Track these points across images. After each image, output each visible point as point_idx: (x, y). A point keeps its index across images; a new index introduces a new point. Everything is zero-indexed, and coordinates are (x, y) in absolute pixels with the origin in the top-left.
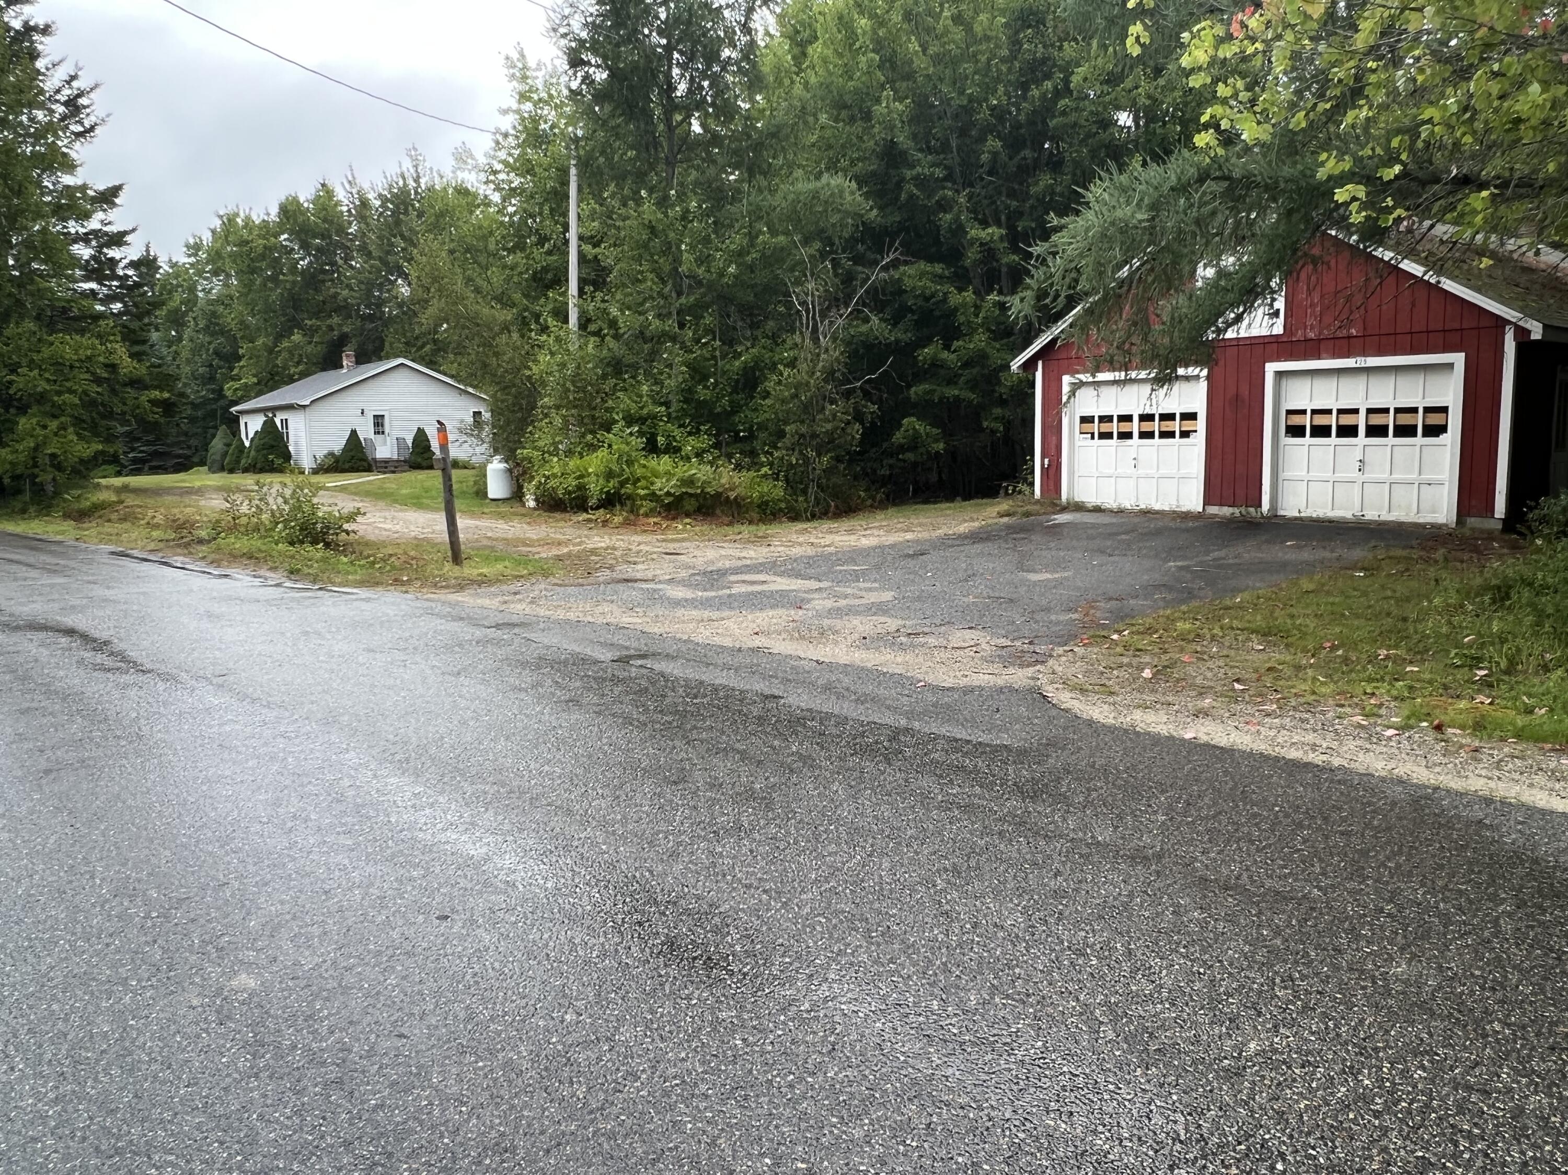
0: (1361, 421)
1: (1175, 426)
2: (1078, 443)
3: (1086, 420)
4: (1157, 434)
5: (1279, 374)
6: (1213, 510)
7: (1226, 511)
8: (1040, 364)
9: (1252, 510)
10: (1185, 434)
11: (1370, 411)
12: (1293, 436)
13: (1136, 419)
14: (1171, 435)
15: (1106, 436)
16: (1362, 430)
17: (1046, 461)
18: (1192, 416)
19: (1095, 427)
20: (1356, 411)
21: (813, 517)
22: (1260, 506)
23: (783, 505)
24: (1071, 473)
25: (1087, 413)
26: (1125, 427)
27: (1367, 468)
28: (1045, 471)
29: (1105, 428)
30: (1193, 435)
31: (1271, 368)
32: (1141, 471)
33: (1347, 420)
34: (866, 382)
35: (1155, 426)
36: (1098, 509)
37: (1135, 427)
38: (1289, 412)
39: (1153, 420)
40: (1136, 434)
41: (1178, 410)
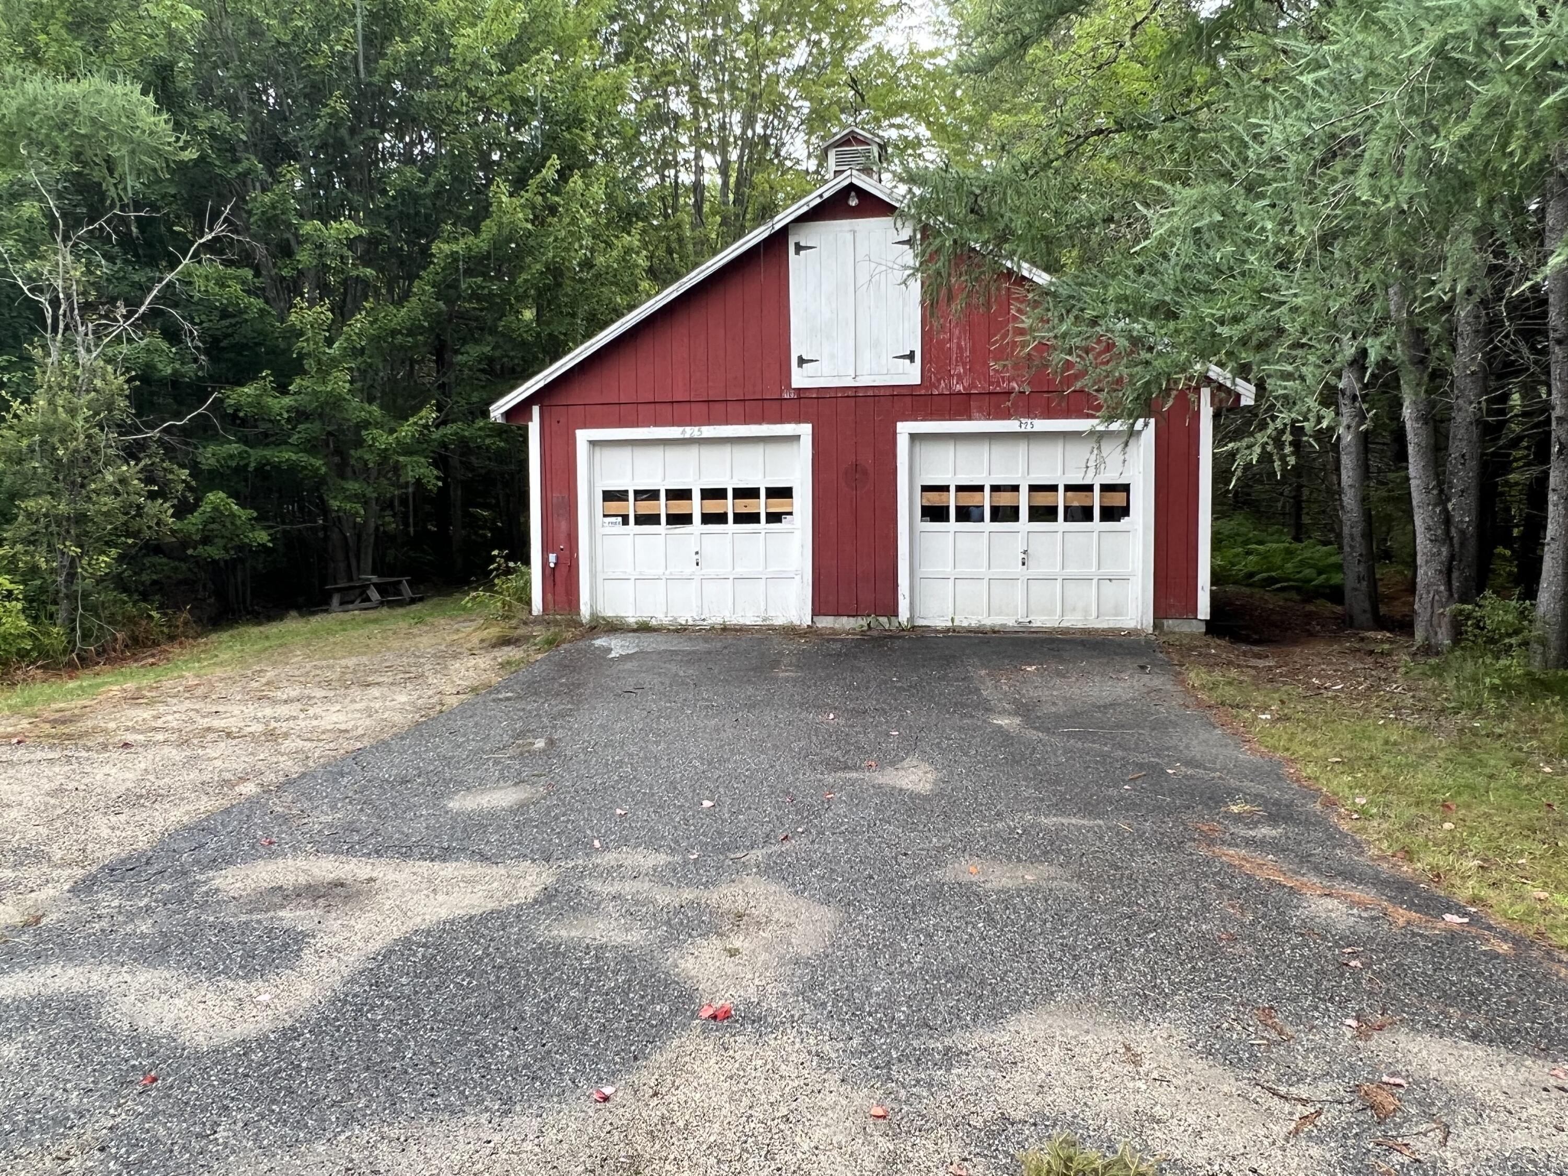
0: (1023, 501)
1: (761, 506)
2: (600, 531)
3: (609, 496)
4: (731, 517)
5: (914, 437)
6: (825, 622)
7: (846, 623)
8: (536, 410)
9: (883, 620)
10: (774, 518)
11: (1033, 488)
12: (933, 520)
13: (696, 495)
14: (753, 518)
15: (645, 519)
16: (1024, 512)
17: (552, 558)
18: (785, 493)
19: (630, 507)
20: (1015, 488)
21: (85, 662)
22: (896, 615)
23: (28, 644)
24: (593, 575)
25: (615, 485)
26: (679, 507)
27: (1031, 562)
28: (549, 575)
29: (646, 507)
30: (786, 520)
31: (904, 429)
32: (706, 571)
33: (1005, 499)
34: (167, 431)
35: (729, 506)
36: (644, 628)
37: (696, 507)
38: (925, 489)
39: (725, 497)
40: (697, 518)
41: (762, 484)
